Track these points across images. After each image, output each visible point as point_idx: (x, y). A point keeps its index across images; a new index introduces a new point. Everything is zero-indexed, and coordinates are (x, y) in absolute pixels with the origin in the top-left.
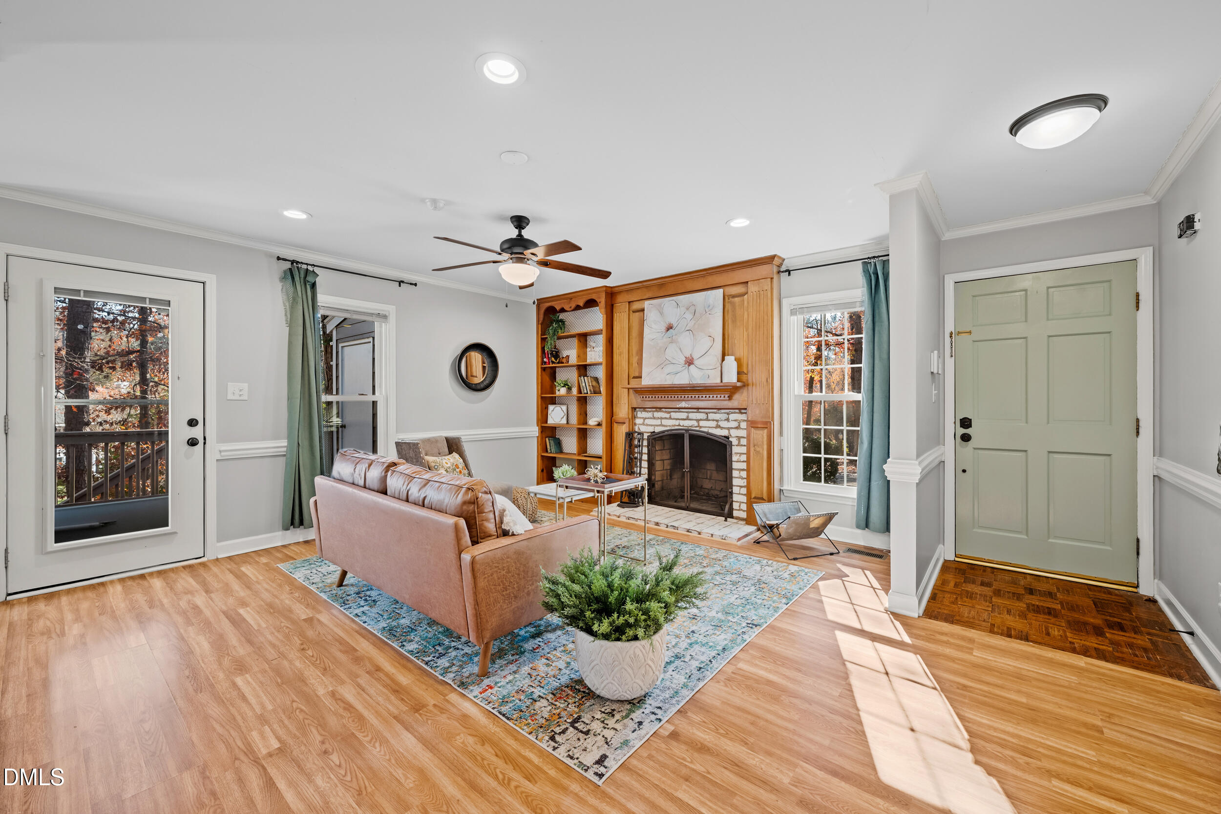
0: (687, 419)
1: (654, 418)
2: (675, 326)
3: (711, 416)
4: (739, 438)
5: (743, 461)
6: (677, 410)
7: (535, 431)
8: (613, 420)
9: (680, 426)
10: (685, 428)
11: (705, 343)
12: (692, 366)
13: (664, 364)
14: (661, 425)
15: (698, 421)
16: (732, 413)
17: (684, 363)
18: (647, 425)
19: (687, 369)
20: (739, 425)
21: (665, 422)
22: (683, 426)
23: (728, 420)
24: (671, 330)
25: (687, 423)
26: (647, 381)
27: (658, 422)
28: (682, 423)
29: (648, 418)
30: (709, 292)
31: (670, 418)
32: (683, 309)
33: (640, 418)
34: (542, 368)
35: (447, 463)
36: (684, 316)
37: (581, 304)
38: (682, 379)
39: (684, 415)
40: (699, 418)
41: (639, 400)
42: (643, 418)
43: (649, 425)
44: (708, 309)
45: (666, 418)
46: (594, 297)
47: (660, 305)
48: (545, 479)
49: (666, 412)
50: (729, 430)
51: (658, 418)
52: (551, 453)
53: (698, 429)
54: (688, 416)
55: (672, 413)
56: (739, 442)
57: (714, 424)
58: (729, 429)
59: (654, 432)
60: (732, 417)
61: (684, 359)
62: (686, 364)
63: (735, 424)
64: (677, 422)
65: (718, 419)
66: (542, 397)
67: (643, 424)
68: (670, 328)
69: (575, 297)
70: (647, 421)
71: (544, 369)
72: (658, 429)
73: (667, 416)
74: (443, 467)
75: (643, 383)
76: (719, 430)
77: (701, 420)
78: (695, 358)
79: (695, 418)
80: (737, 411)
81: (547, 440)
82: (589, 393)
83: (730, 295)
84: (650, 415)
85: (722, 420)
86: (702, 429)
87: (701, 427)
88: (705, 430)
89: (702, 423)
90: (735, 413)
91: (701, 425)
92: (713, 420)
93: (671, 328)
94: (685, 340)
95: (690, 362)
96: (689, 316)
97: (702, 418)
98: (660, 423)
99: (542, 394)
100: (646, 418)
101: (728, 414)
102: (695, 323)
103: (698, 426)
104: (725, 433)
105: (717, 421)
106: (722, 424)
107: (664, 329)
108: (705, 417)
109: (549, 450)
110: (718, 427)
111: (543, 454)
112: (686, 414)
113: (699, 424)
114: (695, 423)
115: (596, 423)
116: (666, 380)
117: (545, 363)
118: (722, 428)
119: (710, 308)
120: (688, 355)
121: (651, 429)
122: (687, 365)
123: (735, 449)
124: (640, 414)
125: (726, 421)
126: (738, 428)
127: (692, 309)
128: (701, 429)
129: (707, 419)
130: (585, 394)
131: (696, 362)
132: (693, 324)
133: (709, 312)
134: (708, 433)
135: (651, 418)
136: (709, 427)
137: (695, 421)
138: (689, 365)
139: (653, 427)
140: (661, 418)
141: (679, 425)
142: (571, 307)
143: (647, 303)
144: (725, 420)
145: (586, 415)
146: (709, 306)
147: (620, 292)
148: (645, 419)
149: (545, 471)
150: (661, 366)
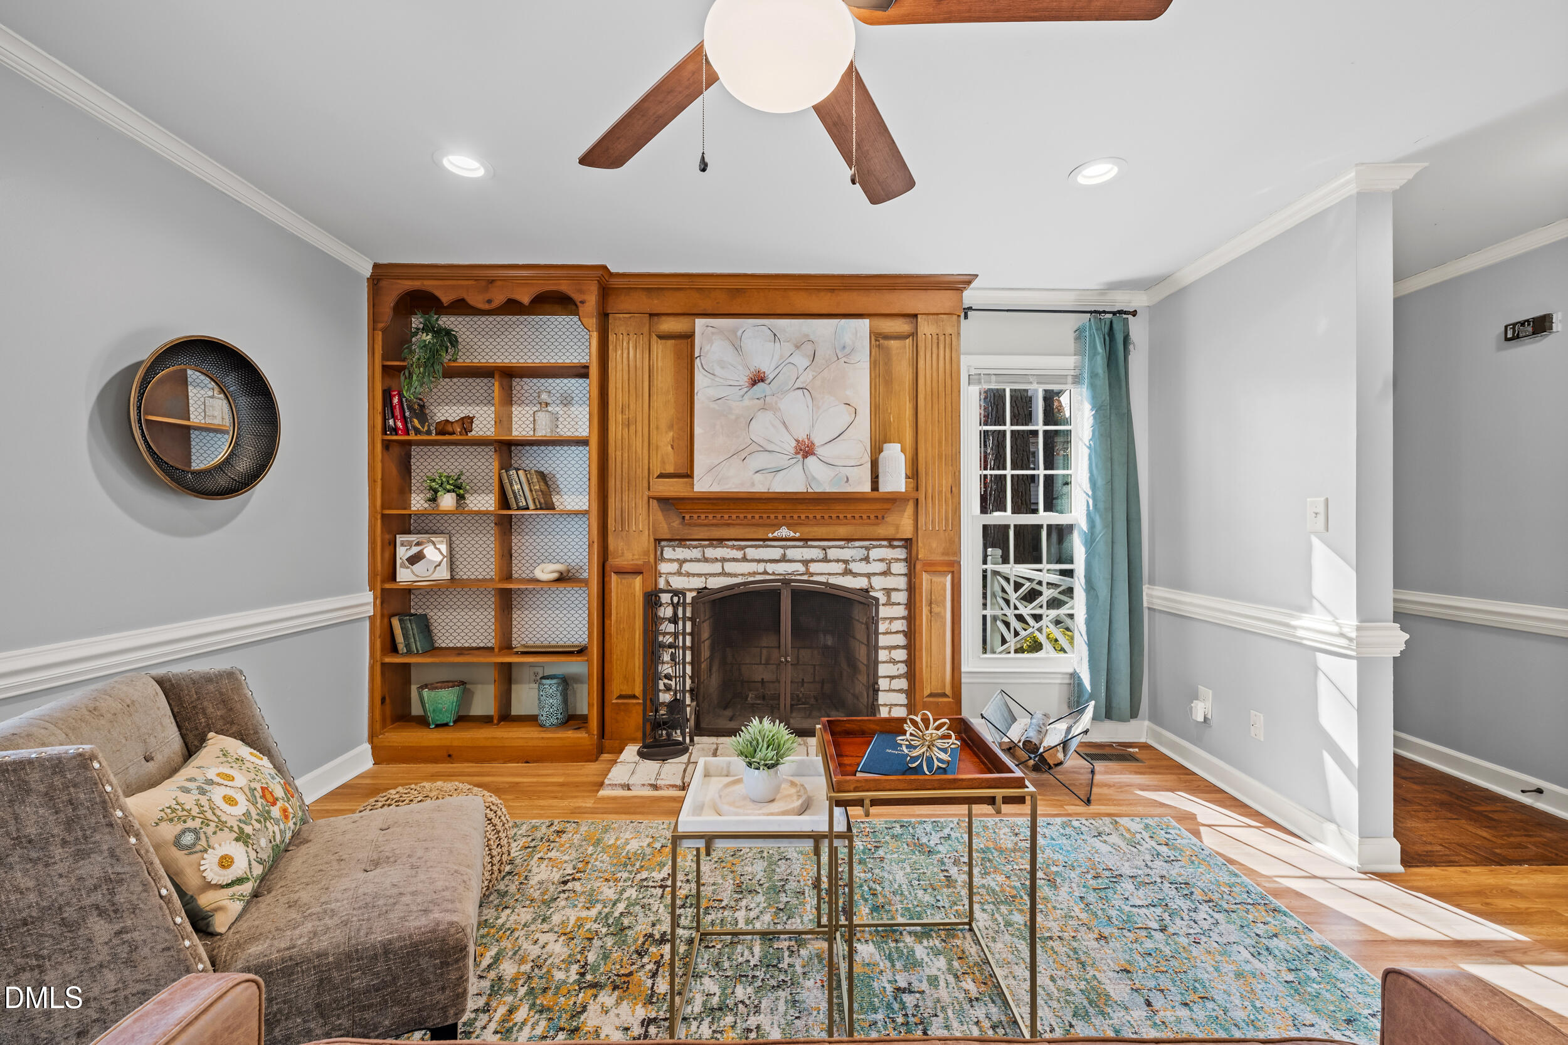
0: (784, 559)
1: (706, 560)
2: (771, 377)
3: (833, 553)
4: (888, 591)
5: (897, 632)
6: (761, 543)
7: (364, 601)
8: (608, 569)
9: (768, 574)
10: (778, 577)
11: (838, 417)
12: (811, 460)
13: (748, 450)
14: (724, 574)
15: (806, 563)
16: (875, 547)
17: (793, 451)
18: (688, 575)
19: (800, 463)
20: (889, 568)
21: (730, 567)
22: (774, 574)
23: (866, 559)
24: (761, 384)
25: (782, 568)
26: (704, 483)
27: (716, 568)
28: (771, 568)
29: (691, 561)
30: (843, 321)
31: (745, 559)
32: (788, 348)
33: (671, 560)
34: (383, 440)
35: (230, 801)
36: (791, 360)
37: (526, 300)
38: (791, 482)
39: (776, 553)
40: (807, 557)
41: (676, 523)
42: (677, 560)
43: (694, 575)
44: (843, 353)
45: (734, 560)
46: (565, 287)
47: (734, 331)
48: (388, 721)
49: (733, 547)
50: (869, 578)
51: (716, 560)
52: (409, 652)
53: (805, 578)
54: (784, 555)
55: (748, 550)
56: (889, 597)
57: (839, 567)
58: (868, 576)
59: (706, 588)
60: (875, 554)
61: (794, 444)
62: (797, 453)
63: (880, 567)
64: (761, 567)
65: (848, 558)
66: (383, 516)
67: (679, 573)
68: (757, 379)
69: (506, 279)
70: (687, 567)
71: (387, 445)
72: (715, 583)
73: (739, 554)
74: (221, 825)
75: (696, 489)
76: (849, 578)
77: (813, 561)
78: (817, 441)
79: (800, 558)
80: (885, 543)
81: (395, 622)
82: (531, 506)
83: (880, 334)
84: (696, 553)
85: (854, 561)
86: (815, 578)
87: (812, 575)
88: (822, 579)
89: (814, 568)
90: (880, 546)
91: (812, 570)
92: (838, 561)
93: (762, 380)
94: (795, 407)
95: (806, 450)
96: (800, 361)
97: (814, 558)
98: (720, 571)
99: (383, 507)
100: (685, 561)
101: (868, 549)
102: (814, 378)
103: (808, 573)
104: (860, 583)
105: (846, 562)
106: (856, 567)
107: (744, 380)
108: (821, 556)
109: (401, 647)
110: (847, 572)
111: (388, 660)
112: (782, 551)
113: (807, 569)
114: (800, 568)
115: (555, 575)
116: (753, 484)
117: (395, 430)
118: (855, 575)
119: (847, 351)
120: (802, 436)
121: (698, 583)
122: (800, 456)
123: (884, 612)
124: (668, 553)
125: (864, 563)
126: (886, 573)
127: (808, 348)
128: (811, 579)
129: (826, 560)
130: (519, 508)
131: (819, 451)
132: (811, 377)
133: (844, 359)
134: (827, 584)
135: (698, 561)
136: (829, 574)
137: (800, 565)
138: (805, 457)
139: (703, 579)
140: (724, 560)
141: (765, 573)
142: (489, 301)
143: (700, 323)
144: (861, 560)
145: (511, 556)
146: (844, 347)
147: (630, 290)
148: (682, 562)
149: (388, 700)
150: (742, 454)
